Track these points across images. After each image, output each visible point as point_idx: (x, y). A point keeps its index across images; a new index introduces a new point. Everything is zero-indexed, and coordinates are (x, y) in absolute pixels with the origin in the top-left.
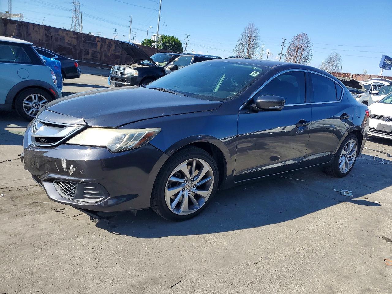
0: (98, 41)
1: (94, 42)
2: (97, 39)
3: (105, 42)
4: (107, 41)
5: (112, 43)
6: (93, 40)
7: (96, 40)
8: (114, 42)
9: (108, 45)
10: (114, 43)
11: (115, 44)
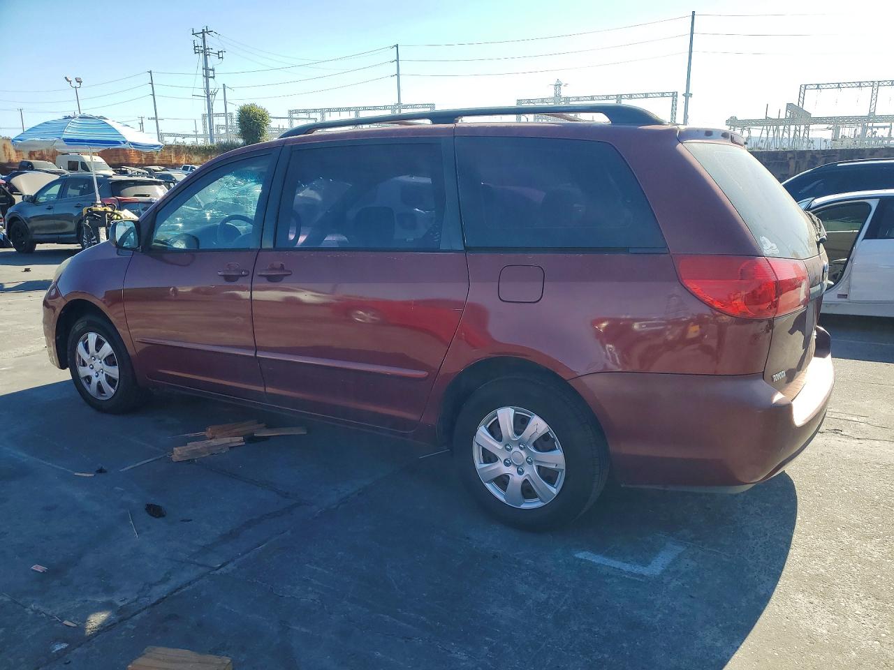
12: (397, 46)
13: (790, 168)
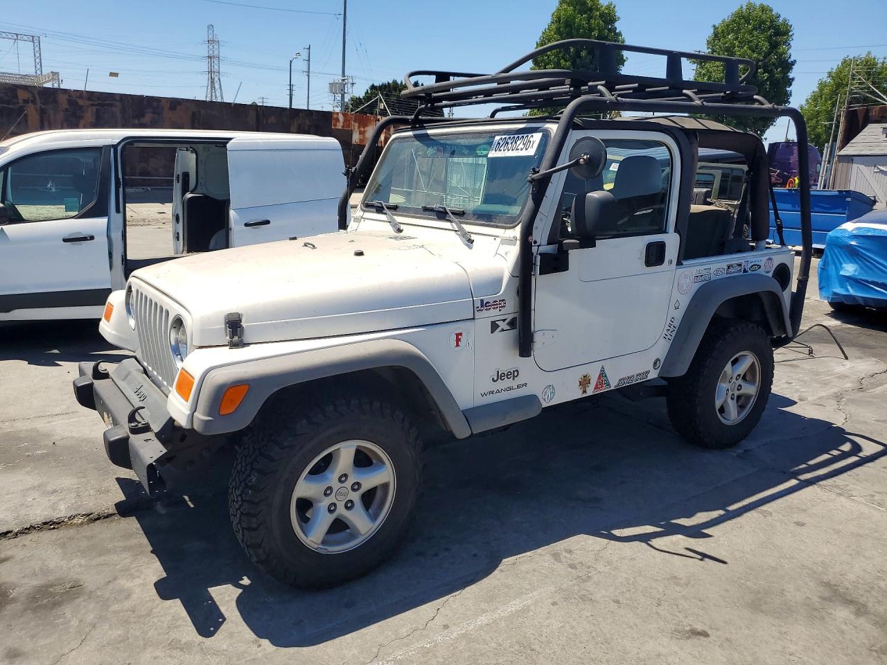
0: (26, 101)
1: (11, 106)
2: (22, 95)
3: (55, 101)
4: (63, 99)
5: (81, 102)
6: (6, 98)
7: (16, 97)
8: (89, 99)
9: (66, 110)
10: (90, 102)
11: (92, 105)
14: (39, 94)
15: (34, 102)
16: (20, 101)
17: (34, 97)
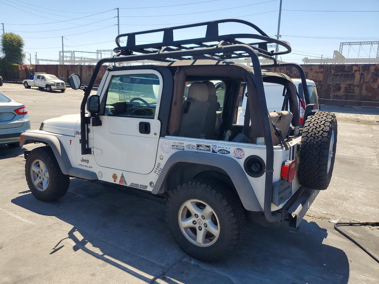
12: (118, 9)
13: (356, 78)
14: (362, 67)
15: (359, 71)
16: (353, 71)
17: (359, 69)
